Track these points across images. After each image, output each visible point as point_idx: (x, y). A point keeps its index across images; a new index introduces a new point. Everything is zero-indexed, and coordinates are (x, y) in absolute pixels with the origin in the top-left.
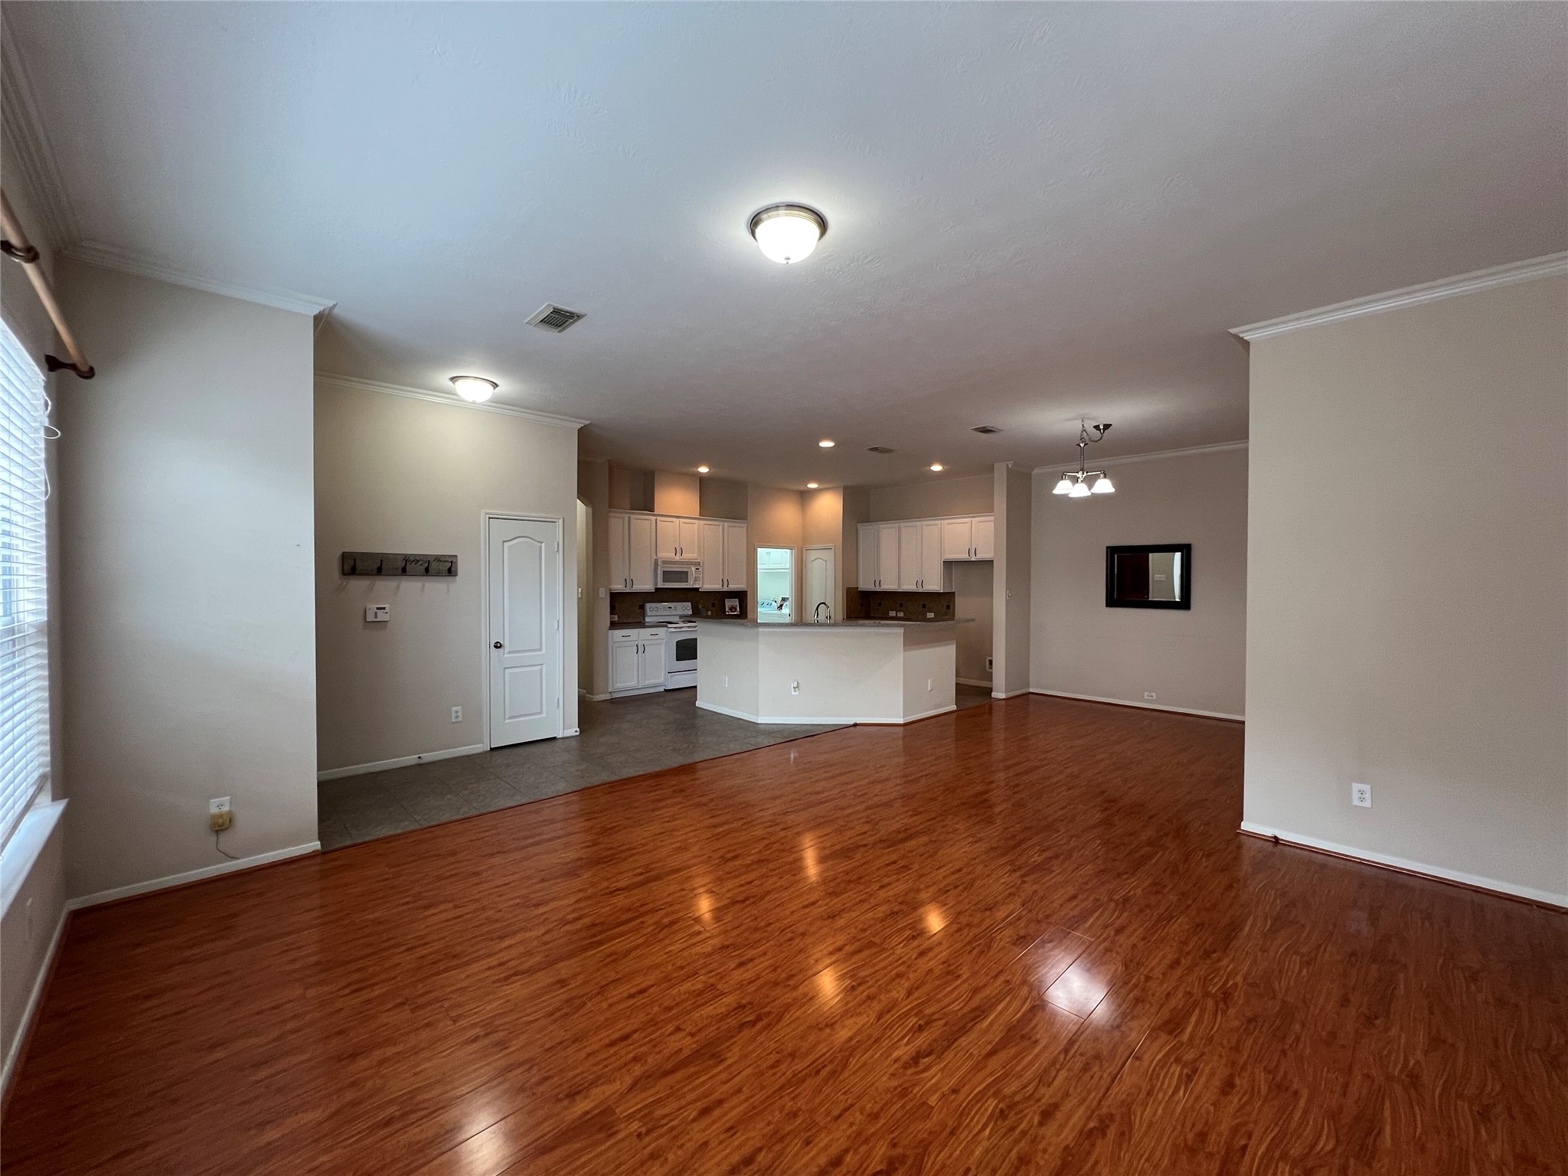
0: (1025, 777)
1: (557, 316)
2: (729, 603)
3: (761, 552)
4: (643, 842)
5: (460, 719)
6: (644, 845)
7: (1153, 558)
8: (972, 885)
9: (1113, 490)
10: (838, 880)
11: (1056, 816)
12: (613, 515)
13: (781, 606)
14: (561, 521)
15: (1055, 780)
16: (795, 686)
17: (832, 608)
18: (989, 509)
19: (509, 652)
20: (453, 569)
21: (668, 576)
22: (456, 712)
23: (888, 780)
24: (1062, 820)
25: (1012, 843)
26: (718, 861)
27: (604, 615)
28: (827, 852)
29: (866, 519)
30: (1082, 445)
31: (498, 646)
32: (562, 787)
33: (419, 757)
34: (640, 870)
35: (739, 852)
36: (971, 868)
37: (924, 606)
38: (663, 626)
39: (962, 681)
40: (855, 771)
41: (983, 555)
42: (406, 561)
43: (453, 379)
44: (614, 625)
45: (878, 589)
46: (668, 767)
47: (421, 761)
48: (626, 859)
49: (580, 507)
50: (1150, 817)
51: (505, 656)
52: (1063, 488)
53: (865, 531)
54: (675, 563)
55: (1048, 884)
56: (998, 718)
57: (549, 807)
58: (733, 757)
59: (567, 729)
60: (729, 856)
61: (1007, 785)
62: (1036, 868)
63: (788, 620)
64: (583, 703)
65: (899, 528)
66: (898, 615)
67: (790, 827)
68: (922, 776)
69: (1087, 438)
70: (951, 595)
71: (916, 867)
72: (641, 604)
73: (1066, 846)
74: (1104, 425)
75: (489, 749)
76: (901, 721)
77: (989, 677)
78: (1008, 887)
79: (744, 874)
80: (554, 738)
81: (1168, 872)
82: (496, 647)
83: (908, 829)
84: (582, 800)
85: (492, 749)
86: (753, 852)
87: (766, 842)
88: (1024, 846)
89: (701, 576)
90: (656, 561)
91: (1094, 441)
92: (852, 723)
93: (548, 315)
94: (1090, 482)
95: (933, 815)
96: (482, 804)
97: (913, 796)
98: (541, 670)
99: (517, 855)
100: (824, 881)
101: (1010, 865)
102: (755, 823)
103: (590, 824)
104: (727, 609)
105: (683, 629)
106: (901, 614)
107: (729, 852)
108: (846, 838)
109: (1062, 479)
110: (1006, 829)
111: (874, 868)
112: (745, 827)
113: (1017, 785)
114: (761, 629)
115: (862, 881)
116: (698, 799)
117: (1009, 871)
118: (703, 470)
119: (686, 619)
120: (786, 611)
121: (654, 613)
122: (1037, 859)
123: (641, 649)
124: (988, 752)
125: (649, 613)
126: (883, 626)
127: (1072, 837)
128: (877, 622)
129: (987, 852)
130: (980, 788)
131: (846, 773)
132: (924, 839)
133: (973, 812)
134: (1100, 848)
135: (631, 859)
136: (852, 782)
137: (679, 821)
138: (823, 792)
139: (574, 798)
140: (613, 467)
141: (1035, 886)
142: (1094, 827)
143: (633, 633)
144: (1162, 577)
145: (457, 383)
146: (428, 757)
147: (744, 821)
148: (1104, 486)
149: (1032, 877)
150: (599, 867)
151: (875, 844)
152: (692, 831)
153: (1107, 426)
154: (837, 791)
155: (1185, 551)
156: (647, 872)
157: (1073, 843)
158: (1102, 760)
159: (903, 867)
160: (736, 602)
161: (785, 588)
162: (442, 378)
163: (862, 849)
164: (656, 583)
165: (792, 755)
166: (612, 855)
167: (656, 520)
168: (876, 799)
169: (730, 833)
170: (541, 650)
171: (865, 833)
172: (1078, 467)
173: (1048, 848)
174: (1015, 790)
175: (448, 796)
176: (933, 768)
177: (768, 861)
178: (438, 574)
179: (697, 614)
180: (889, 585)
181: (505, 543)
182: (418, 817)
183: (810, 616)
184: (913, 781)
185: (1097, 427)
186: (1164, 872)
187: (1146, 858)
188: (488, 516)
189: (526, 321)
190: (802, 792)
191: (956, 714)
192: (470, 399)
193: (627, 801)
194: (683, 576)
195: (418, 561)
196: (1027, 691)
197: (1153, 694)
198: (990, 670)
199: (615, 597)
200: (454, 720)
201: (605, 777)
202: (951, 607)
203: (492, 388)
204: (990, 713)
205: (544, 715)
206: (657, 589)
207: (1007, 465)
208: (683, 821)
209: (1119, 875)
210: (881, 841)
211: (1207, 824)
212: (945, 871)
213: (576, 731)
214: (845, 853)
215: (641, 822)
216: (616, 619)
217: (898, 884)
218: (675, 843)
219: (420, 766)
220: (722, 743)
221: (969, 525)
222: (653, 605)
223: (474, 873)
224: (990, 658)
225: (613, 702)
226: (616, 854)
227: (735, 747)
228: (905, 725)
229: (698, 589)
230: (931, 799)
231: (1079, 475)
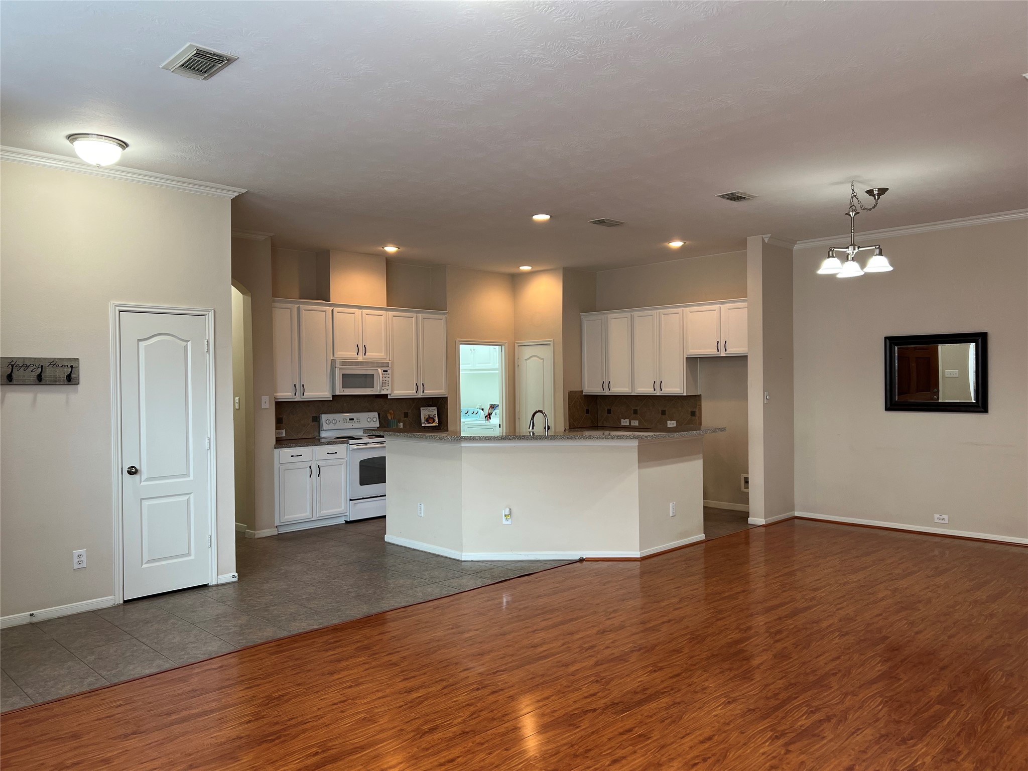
0: (790, 621)
1: (202, 60)
2: (425, 412)
3: (464, 350)
4: (319, 713)
5: (84, 565)
6: (320, 717)
7: (943, 350)
8: (725, 757)
9: (891, 269)
10: (562, 754)
11: (827, 669)
12: (278, 305)
13: (490, 414)
14: (211, 314)
15: (824, 624)
16: (507, 513)
17: (550, 417)
18: (740, 293)
19: (148, 479)
20: (73, 376)
21: (348, 380)
22: (80, 556)
23: (622, 627)
24: (835, 674)
25: (773, 703)
26: (412, 734)
27: (268, 429)
28: (547, 719)
29: (592, 307)
30: (852, 214)
31: (133, 471)
32: (215, 647)
33: (32, 615)
34: (314, 750)
35: (438, 722)
36: (724, 735)
37: (663, 413)
38: (343, 443)
39: (713, 504)
40: (582, 617)
41: (734, 349)
42: (12, 366)
43: (72, 137)
44: (280, 443)
45: (607, 393)
46: (349, 619)
47: (34, 620)
48: (297, 735)
49: (236, 294)
50: (942, 669)
51: (143, 484)
52: (830, 267)
53: (589, 321)
54: (358, 364)
55: (818, 754)
56: (756, 549)
57: (198, 673)
58: (430, 604)
59: (222, 574)
60: (425, 727)
61: (767, 632)
62: (802, 734)
63: (497, 432)
64: (242, 539)
65: (632, 318)
66: (632, 424)
67: (502, 690)
68: (663, 623)
69: (858, 206)
70: (697, 398)
71: (656, 735)
72: (315, 415)
73: (840, 706)
74: (879, 190)
75: (122, 602)
76: (637, 554)
77: (745, 498)
78: (769, 757)
79: (444, 750)
80: (206, 586)
81: (963, 734)
82: (130, 473)
83: (647, 689)
84: (241, 663)
85: (125, 602)
86: (456, 722)
87: (472, 709)
88: (788, 707)
89: (390, 380)
90: (334, 362)
91: (868, 210)
92: (578, 558)
93: (191, 59)
94: (861, 260)
95: (677, 670)
96: (114, 672)
97: (653, 647)
98: (188, 500)
99: (157, 736)
100: (545, 757)
101: (771, 731)
102: (458, 686)
103: (250, 693)
104: (423, 420)
105: (368, 446)
106: (635, 423)
107: (426, 723)
108: (571, 702)
109: (829, 257)
110: (766, 685)
111: (605, 739)
112: (445, 691)
113: (779, 632)
114: (464, 445)
115: (590, 754)
116: (386, 659)
117: (771, 737)
118: (391, 249)
119: (371, 433)
120: (495, 420)
121: (331, 426)
122: (804, 722)
123: (316, 471)
124: (744, 591)
125: (325, 426)
126: (613, 438)
127: (846, 694)
128: (607, 433)
129: (743, 715)
130: (736, 636)
131: (571, 620)
132: (665, 701)
133: (726, 665)
134: (880, 707)
135: (302, 736)
136: (577, 632)
137: (364, 687)
138: (541, 645)
139: (233, 660)
140: (278, 247)
141: (802, 756)
142: (873, 682)
143: (306, 451)
144: (954, 372)
145: (75, 143)
146: (43, 614)
147: (444, 684)
148: (879, 264)
149: (798, 745)
150: (265, 746)
151: (606, 708)
152: (379, 698)
153: (882, 191)
154: (559, 644)
155: (980, 340)
156: (323, 751)
157: (848, 702)
158: (883, 599)
159: (640, 736)
160: (433, 411)
161: (494, 393)
162: (56, 135)
163: (590, 715)
164: (333, 388)
165: (505, 600)
166: (279, 731)
167: (332, 310)
168: (607, 652)
169: (427, 699)
170: (187, 475)
171: (594, 695)
172: (848, 240)
173: (817, 710)
174: (778, 637)
175: (70, 663)
176: (677, 612)
177: (474, 732)
178: (55, 382)
179: (386, 427)
180: (620, 388)
181: (140, 343)
182: (30, 691)
183: (524, 427)
184: (654, 629)
185: (870, 192)
186: (958, 734)
187: (937, 718)
188: (117, 308)
189: (163, 65)
190: (516, 646)
191: (704, 545)
192: (93, 162)
193: (298, 662)
194: (368, 380)
195: (28, 366)
196: (793, 515)
197: (945, 517)
198: (745, 490)
199: (280, 406)
200: (76, 567)
201: (269, 633)
202: (697, 413)
203: (120, 149)
204: (747, 543)
205: (192, 557)
206: (334, 396)
207: (763, 241)
208: (368, 685)
209: (904, 741)
210: (614, 704)
211: (1011, 675)
212: (691, 740)
213: (234, 576)
214: (570, 720)
215: (317, 689)
216: (284, 435)
217: (634, 757)
218: (358, 713)
219: (34, 627)
220: (417, 587)
221: (718, 310)
222: (331, 416)
223: (102, 761)
224: (745, 475)
225: (281, 538)
226: (285, 730)
227: (434, 591)
228: (643, 559)
229: (387, 395)
230: (674, 650)
231: (850, 251)
